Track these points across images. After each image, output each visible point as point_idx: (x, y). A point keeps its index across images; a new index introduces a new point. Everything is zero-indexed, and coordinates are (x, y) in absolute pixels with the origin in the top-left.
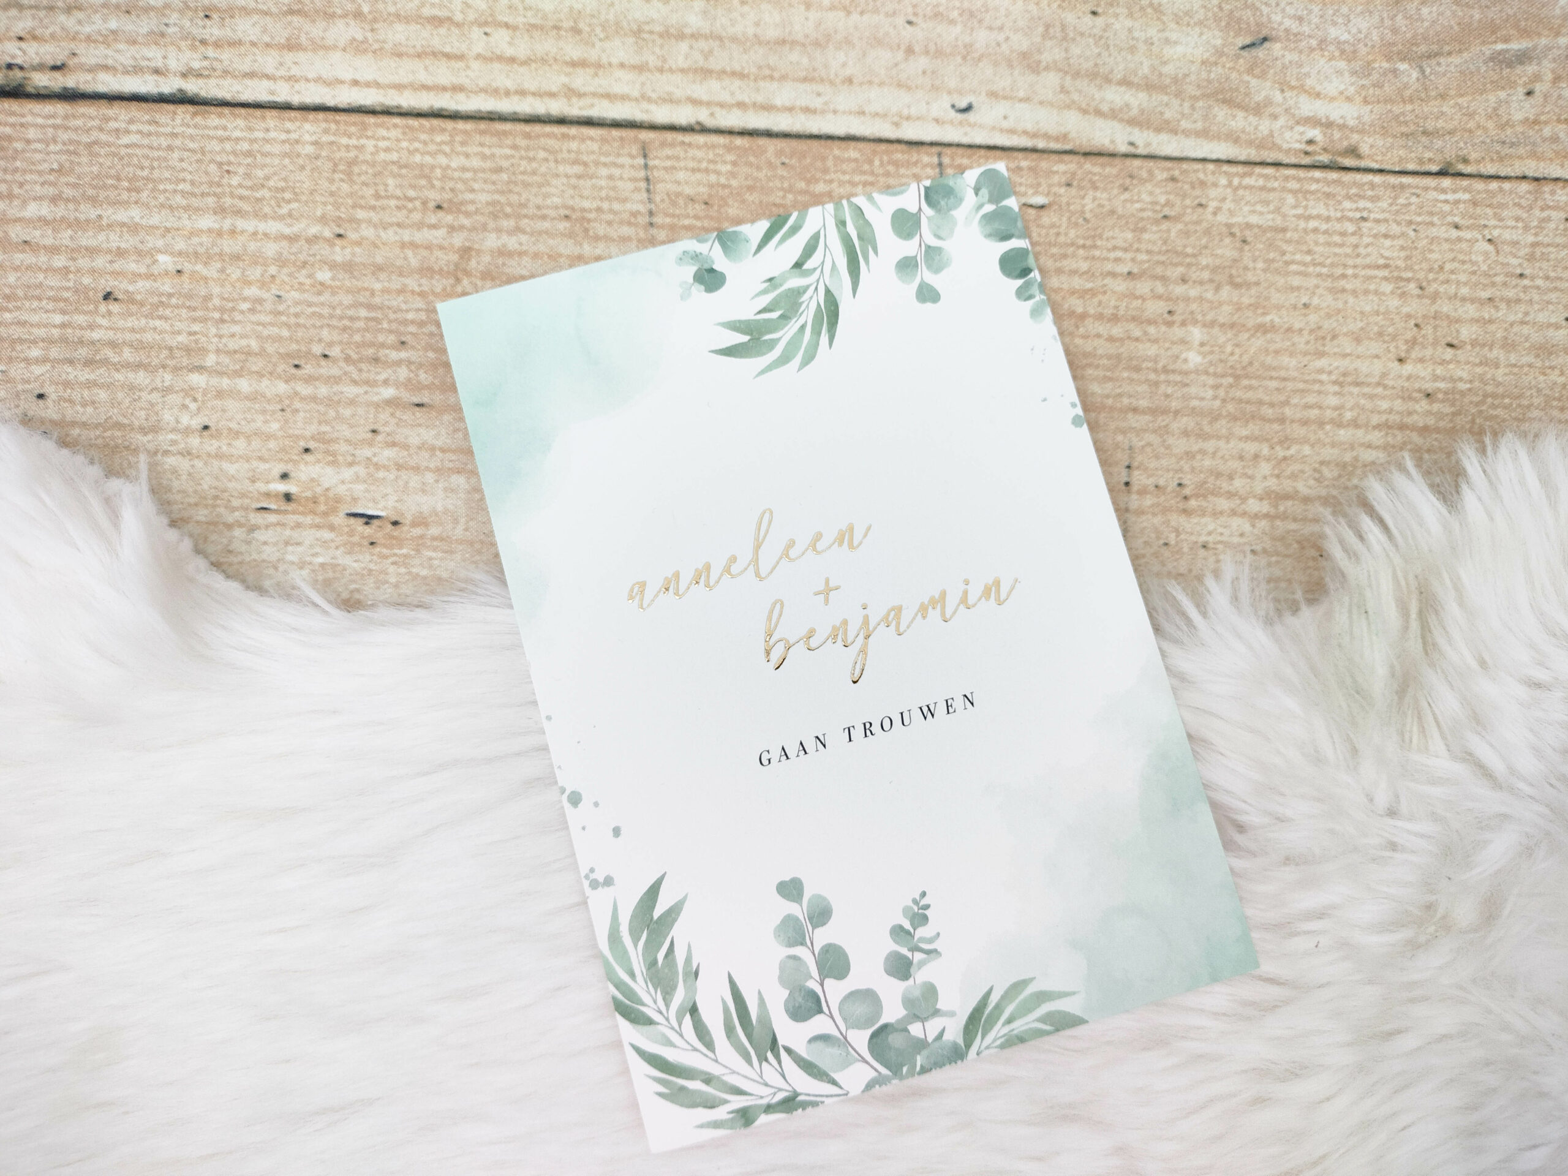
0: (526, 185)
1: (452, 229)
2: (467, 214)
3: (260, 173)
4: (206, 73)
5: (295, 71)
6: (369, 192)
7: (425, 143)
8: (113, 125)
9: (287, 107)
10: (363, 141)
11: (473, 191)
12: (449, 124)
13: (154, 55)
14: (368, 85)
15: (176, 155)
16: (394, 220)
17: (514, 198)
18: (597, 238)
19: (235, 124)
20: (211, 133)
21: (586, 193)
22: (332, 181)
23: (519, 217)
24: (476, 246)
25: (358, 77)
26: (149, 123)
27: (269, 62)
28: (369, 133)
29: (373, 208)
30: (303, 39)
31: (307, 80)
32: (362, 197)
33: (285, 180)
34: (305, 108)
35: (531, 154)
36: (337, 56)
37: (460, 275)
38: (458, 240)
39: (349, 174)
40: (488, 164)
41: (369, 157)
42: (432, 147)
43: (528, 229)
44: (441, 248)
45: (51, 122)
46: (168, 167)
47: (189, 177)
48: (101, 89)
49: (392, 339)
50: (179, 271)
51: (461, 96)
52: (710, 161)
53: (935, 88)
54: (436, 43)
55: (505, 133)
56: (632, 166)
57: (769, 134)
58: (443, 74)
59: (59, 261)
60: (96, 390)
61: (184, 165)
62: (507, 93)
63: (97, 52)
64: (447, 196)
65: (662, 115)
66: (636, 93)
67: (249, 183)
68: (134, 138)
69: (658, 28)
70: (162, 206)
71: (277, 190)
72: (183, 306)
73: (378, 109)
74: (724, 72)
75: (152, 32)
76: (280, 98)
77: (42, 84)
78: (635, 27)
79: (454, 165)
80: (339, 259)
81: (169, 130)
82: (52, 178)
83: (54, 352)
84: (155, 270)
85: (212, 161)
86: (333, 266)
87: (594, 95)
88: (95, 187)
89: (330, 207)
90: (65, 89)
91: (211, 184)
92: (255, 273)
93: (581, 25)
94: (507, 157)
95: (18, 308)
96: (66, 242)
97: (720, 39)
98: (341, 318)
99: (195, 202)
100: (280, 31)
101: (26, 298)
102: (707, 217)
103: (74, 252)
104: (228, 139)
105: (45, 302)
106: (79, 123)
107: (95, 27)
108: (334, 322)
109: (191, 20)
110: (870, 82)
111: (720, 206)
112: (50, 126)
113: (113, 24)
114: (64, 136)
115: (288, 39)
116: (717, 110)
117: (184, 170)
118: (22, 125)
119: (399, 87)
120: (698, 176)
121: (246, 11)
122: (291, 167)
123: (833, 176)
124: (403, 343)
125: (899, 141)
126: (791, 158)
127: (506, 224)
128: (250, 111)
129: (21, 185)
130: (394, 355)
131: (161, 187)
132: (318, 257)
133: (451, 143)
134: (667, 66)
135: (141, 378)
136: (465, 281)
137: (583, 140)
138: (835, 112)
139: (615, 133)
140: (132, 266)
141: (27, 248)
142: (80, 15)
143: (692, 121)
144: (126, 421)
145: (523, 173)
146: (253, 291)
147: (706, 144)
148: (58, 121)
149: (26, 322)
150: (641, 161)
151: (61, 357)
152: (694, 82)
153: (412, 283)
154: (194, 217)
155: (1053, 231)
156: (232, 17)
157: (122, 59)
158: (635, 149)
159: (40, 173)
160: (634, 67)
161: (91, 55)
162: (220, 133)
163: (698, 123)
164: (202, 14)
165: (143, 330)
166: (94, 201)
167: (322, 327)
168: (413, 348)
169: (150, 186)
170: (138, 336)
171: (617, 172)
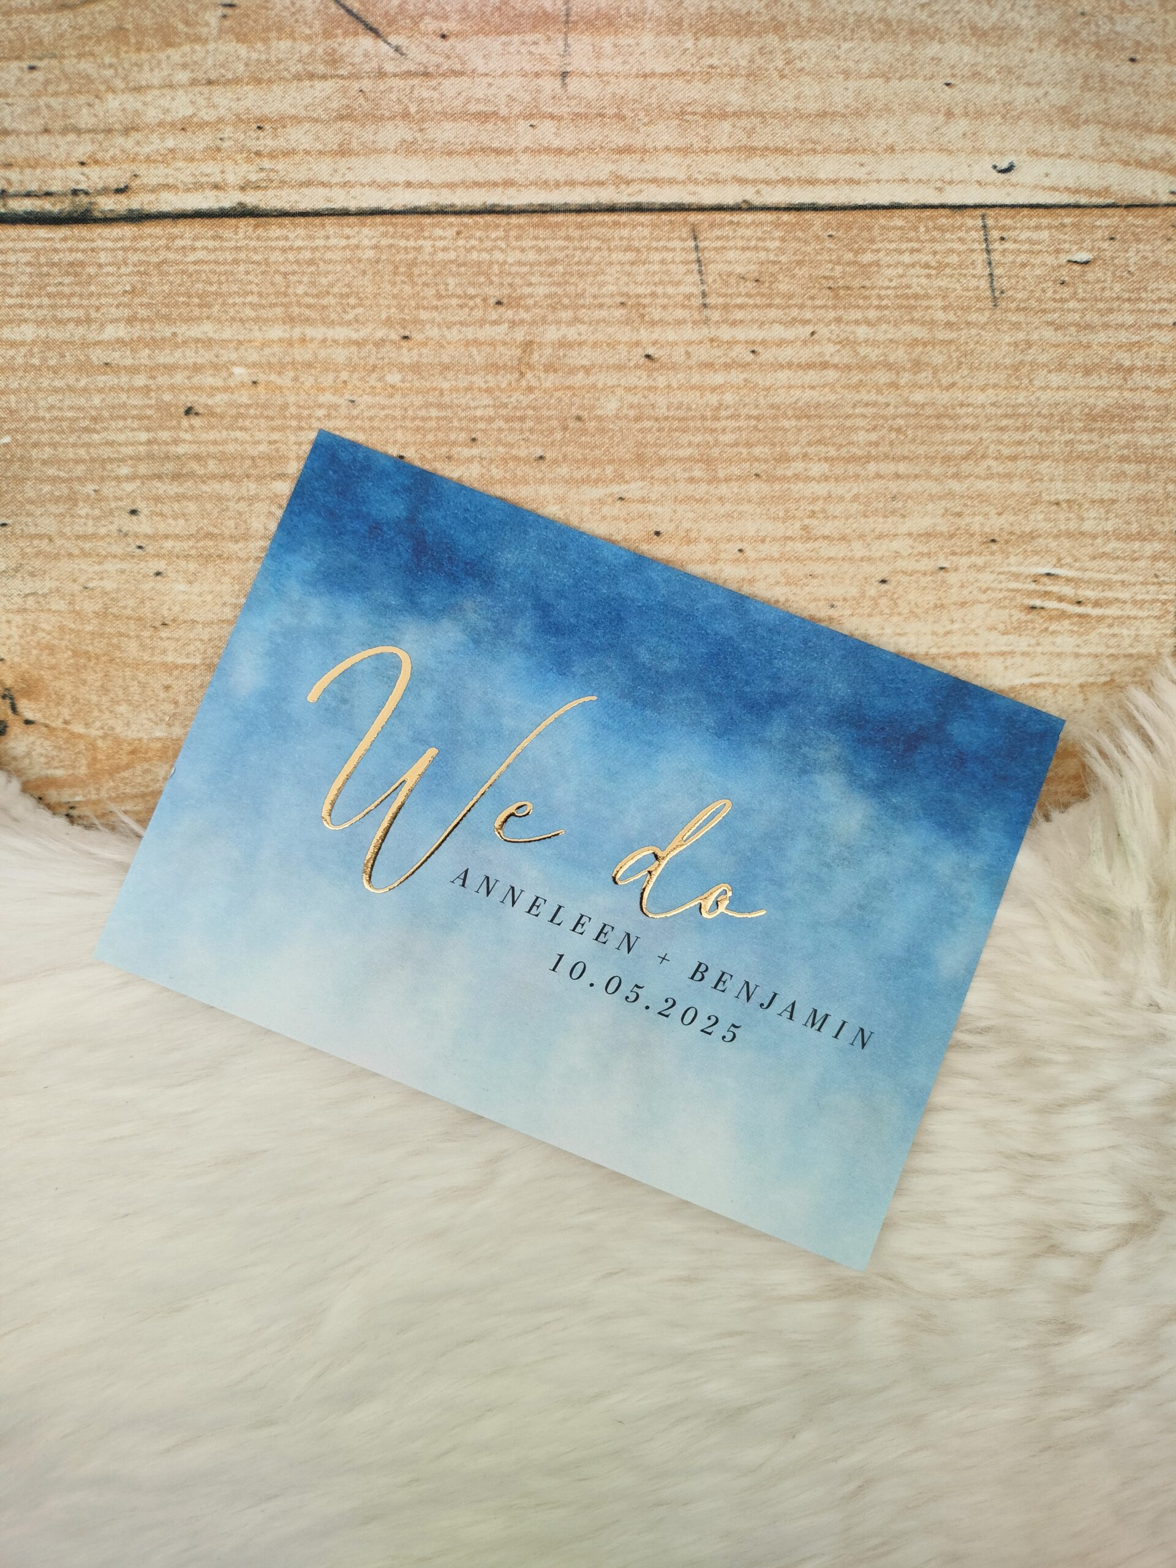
0: (582, 275)
1: (513, 324)
2: (527, 309)
3: (324, 281)
4: (264, 184)
5: (350, 177)
6: (430, 292)
7: (481, 240)
8: (179, 243)
9: (345, 213)
10: (420, 242)
11: (530, 284)
12: (503, 220)
13: (211, 170)
14: (421, 185)
15: (242, 268)
16: (457, 318)
17: (571, 289)
18: (653, 323)
19: (296, 233)
20: (274, 244)
21: (640, 279)
22: (394, 284)
23: (576, 307)
24: (538, 340)
25: (411, 178)
26: (214, 238)
27: (323, 169)
28: (426, 234)
29: (436, 308)
30: (355, 144)
31: (363, 185)
32: (424, 298)
33: (348, 285)
34: (361, 213)
35: (585, 244)
36: (389, 158)
37: (523, 369)
38: (520, 335)
39: (410, 276)
40: (544, 257)
41: (427, 258)
42: (488, 244)
43: (586, 319)
44: (505, 344)
45: (120, 244)
46: (235, 281)
47: (255, 289)
48: (166, 208)
49: (463, 436)
50: (255, 383)
51: (512, 191)
52: (759, 239)
53: (976, 150)
54: (484, 139)
55: (557, 224)
56: (683, 249)
57: (815, 208)
58: (493, 169)
59: (140, 381)
60: (185, 503)
61: (250, 277)
62: (557, 185)
63: (157, 172)
64: (506, 291)
65: (709, 196)
66: (682, 177)
67: (315, 291)
68: (201, 255)
69: (701, 109)
70: (233, 319)
71: (342, 295)
72: (262, 416)
73: (433, 209)
74: (767, 148)
75: (207, 149)
76: (337, 205)
77: (107, 208)
78: (678, 110)
79: (510, 260)
80: (407, 360)
81: (232, 244)
82: (126, 300)
83: (143, 469)
84: (232, 383)
85: (277, 272)
86: (401, 367)
87: (642, 180)
88: (167, 306)
89: (393, 310)
90: (130, 210)
91: (277, 294)
92: (328, 379)
93: (625, 111)
94: (562, 249)
95: (106, 429)
96: (144, 361)
97: (761, 114)
98: (414, 419)
99: (264, 313)
100: (331, 137)
101: (112, 418)
102: (758, 294)
103: (153, 370)
104: (291, 248)
105: (129, 421)
106: (147, 243)
107: (153, 147)
108: (408, 423)
109: (245, 132)
110: (912, 149)
111: (771, 283)
112: (119, 249)
113: (170, 143)
114: (134, 258)
115: (340, 145)
116: (761, 186)
117: (251, 282)
118: (93, 250)
119: (451, 186)
120: (748, 254)
121: (297, 120)
122: (353, 273)
123: (880, 245)
124: (474, 440)
125: (943, 206)
126: (838, 230)
127: (564, 315)
128: (310, 219)
129: (98, 309)
130: (467, 452)
131: (231, 301)
132: (386, 360)
133: (506, 238)
134: (711, 147)
135: (227, 488)
136: (529, 375)
137: (634, 227)
138: (878, 181)
139: (665, 217)
140: (209, 380)
141: (108, 369)
142: (137, 136)
143: (739, 200)
144: (216, 531)
145: (578, 263)
146: (327, 398)
147: (753, 222)
148: (127, 243)
149: (114, 441)
150: (692, 244)
151: (150, 473)
152: (738, 160)
153: (478, 380)
154: (264, 328)
155: (1098, 286)
156: (284, 127)
157: (182, 177)
158: (685, 232)
159: (114, 296)
160: (679, 150)
161: (152, 175)
162: (281, 243)
163: (745, 201)
164: (255, 126)
165: (225, 442)
166: (167, 319)
167: (396, 429)
168: (483, 444)
169: (220, 301)
170: (221, 448)
171: (669, 256)
